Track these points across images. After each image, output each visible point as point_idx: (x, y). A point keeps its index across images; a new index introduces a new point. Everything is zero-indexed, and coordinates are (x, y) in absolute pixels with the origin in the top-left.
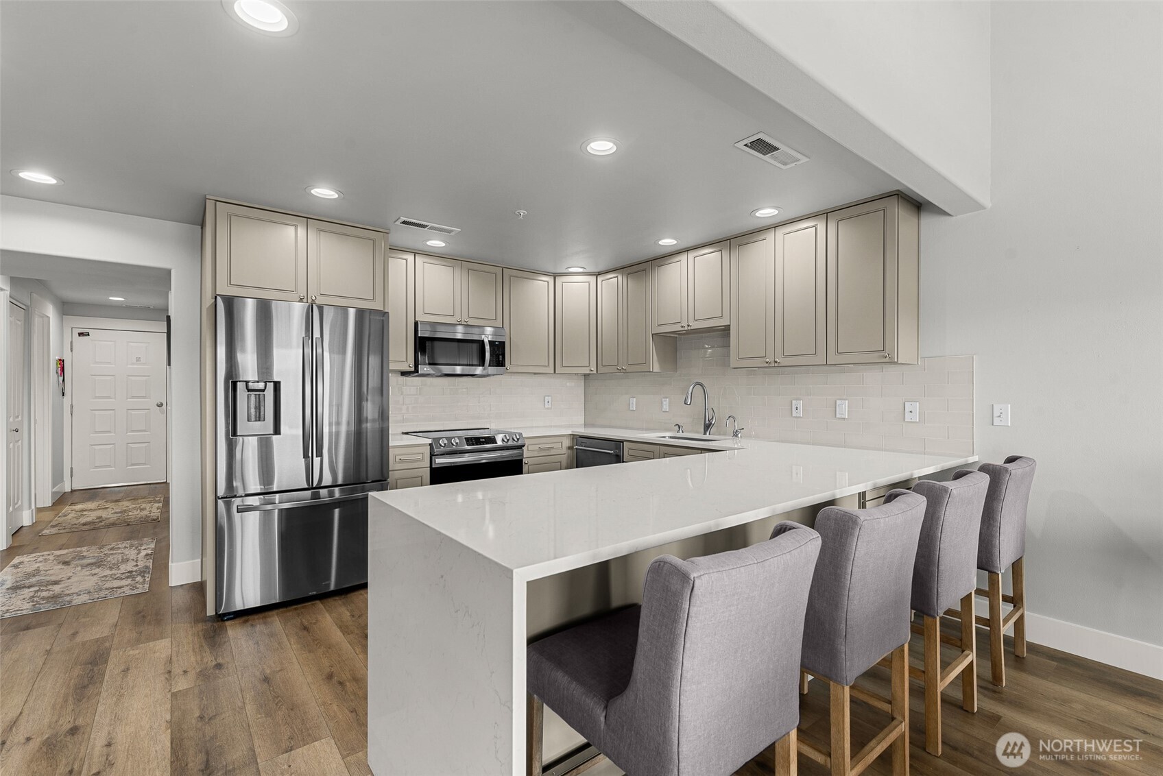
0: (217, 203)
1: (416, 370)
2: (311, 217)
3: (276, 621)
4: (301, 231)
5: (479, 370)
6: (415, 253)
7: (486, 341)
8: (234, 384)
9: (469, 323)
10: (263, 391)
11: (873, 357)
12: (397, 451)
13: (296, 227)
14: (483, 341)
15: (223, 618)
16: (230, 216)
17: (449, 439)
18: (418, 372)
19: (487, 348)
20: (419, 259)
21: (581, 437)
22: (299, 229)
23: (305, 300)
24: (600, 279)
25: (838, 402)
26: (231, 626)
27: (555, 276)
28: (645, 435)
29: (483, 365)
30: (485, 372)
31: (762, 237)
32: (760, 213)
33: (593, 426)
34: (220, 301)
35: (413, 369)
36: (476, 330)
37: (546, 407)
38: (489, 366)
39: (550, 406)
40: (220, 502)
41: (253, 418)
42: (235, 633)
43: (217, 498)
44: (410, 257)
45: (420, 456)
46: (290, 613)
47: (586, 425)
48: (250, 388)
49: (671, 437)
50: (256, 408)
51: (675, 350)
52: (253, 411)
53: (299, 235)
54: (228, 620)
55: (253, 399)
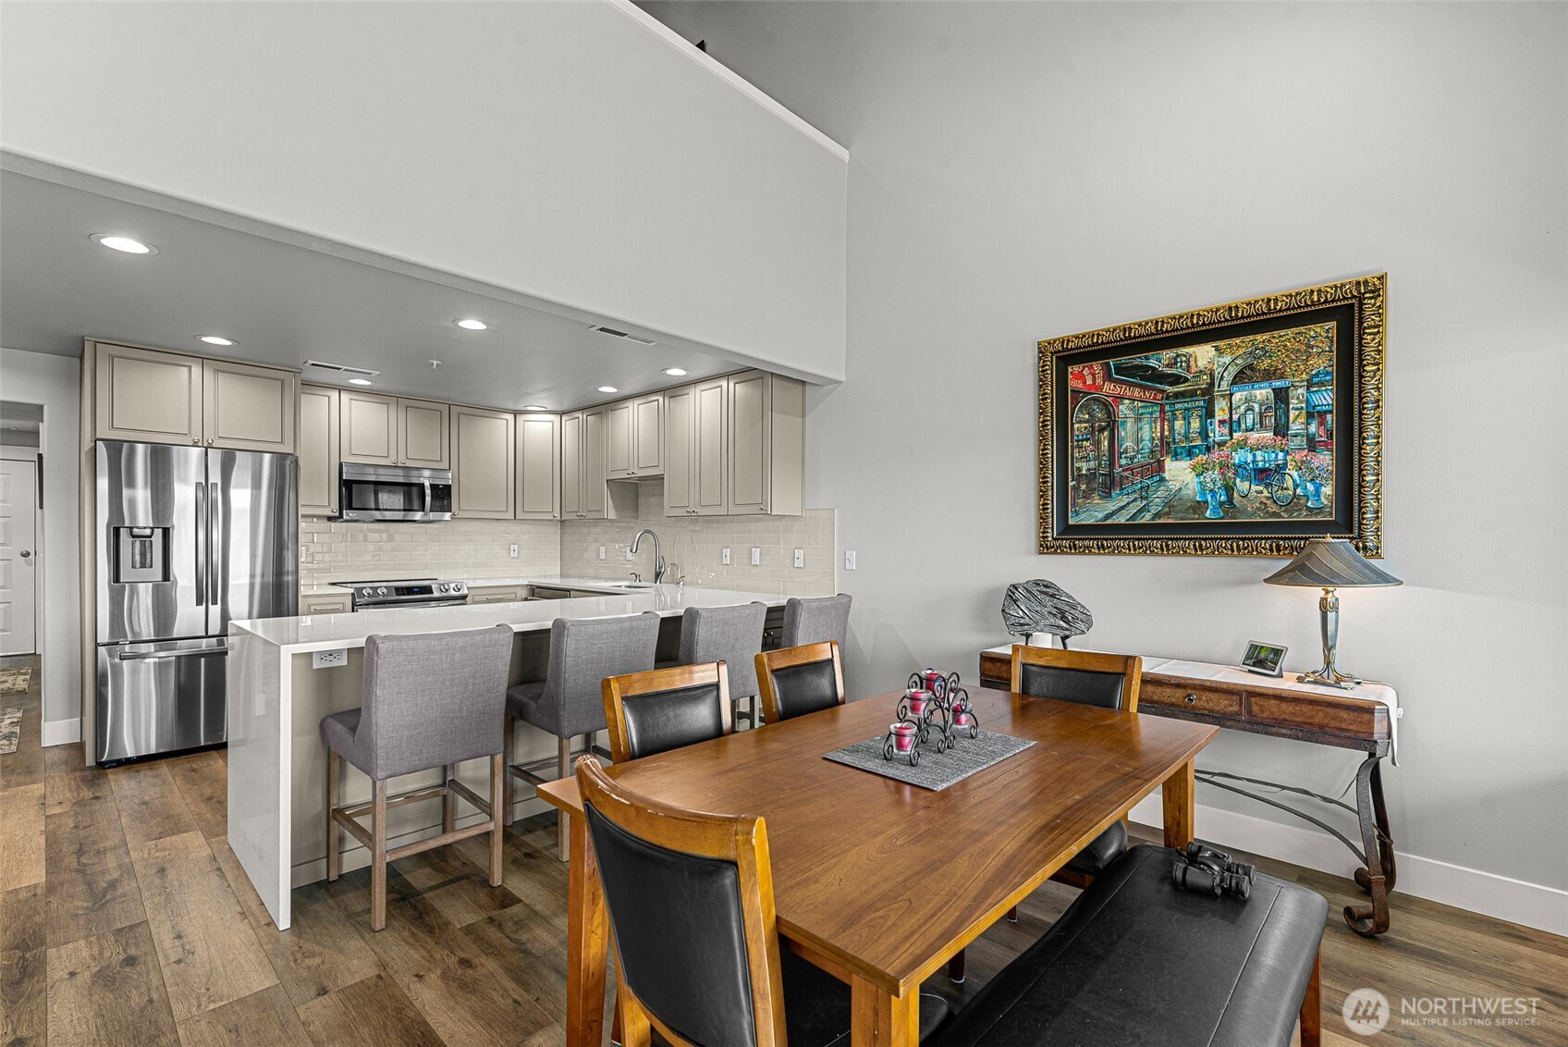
0: (98, 345)
1: (341, 515)
2: (206, 357)
3: (164, 768)
4: (196, 370)
5: (418, 516)
6: (340, 389)
7: (427, 484)
8: (117, 531)
9: (406, 465)
10: (150, 537)
11: (755, 509)
12: (311, 601)
13: (190, 367)
14: (423, 485)
15: (101, 766)
16: (112, 358)
17: (374, 589)
18: (342, 517)
19: (428, 492)
20: (345, 396)
21: (538, 587)
22: (193, 369)
23: (200, 444)
24: (564, 418)
25: (753, 549)
26: (114, 774)
27: (516, 413)
28: (599, 584)
29: (423, 511)
30: (426, 518)
31: (686, 392)
32: (670, 372)
33: (568, 576)
34: (101, 446)
35: (337, 514)
36: (415, 473)
37: (512, 555)
38: (431, 511)
39: (516, 555)
40: (102, 650)
41: (138, 565)
42: (123, 786)
43: (97, 645)
44: (335, 395)
45: (340, 606)
46: (184, 764)
47: (562, 576)
48: (134, 534)
49: (627, 587)
50: (141, 554)
51: (637, 496)
52: (138, 557)
53: (193, 376)
54: (109, 768)
55: (138, 544)
